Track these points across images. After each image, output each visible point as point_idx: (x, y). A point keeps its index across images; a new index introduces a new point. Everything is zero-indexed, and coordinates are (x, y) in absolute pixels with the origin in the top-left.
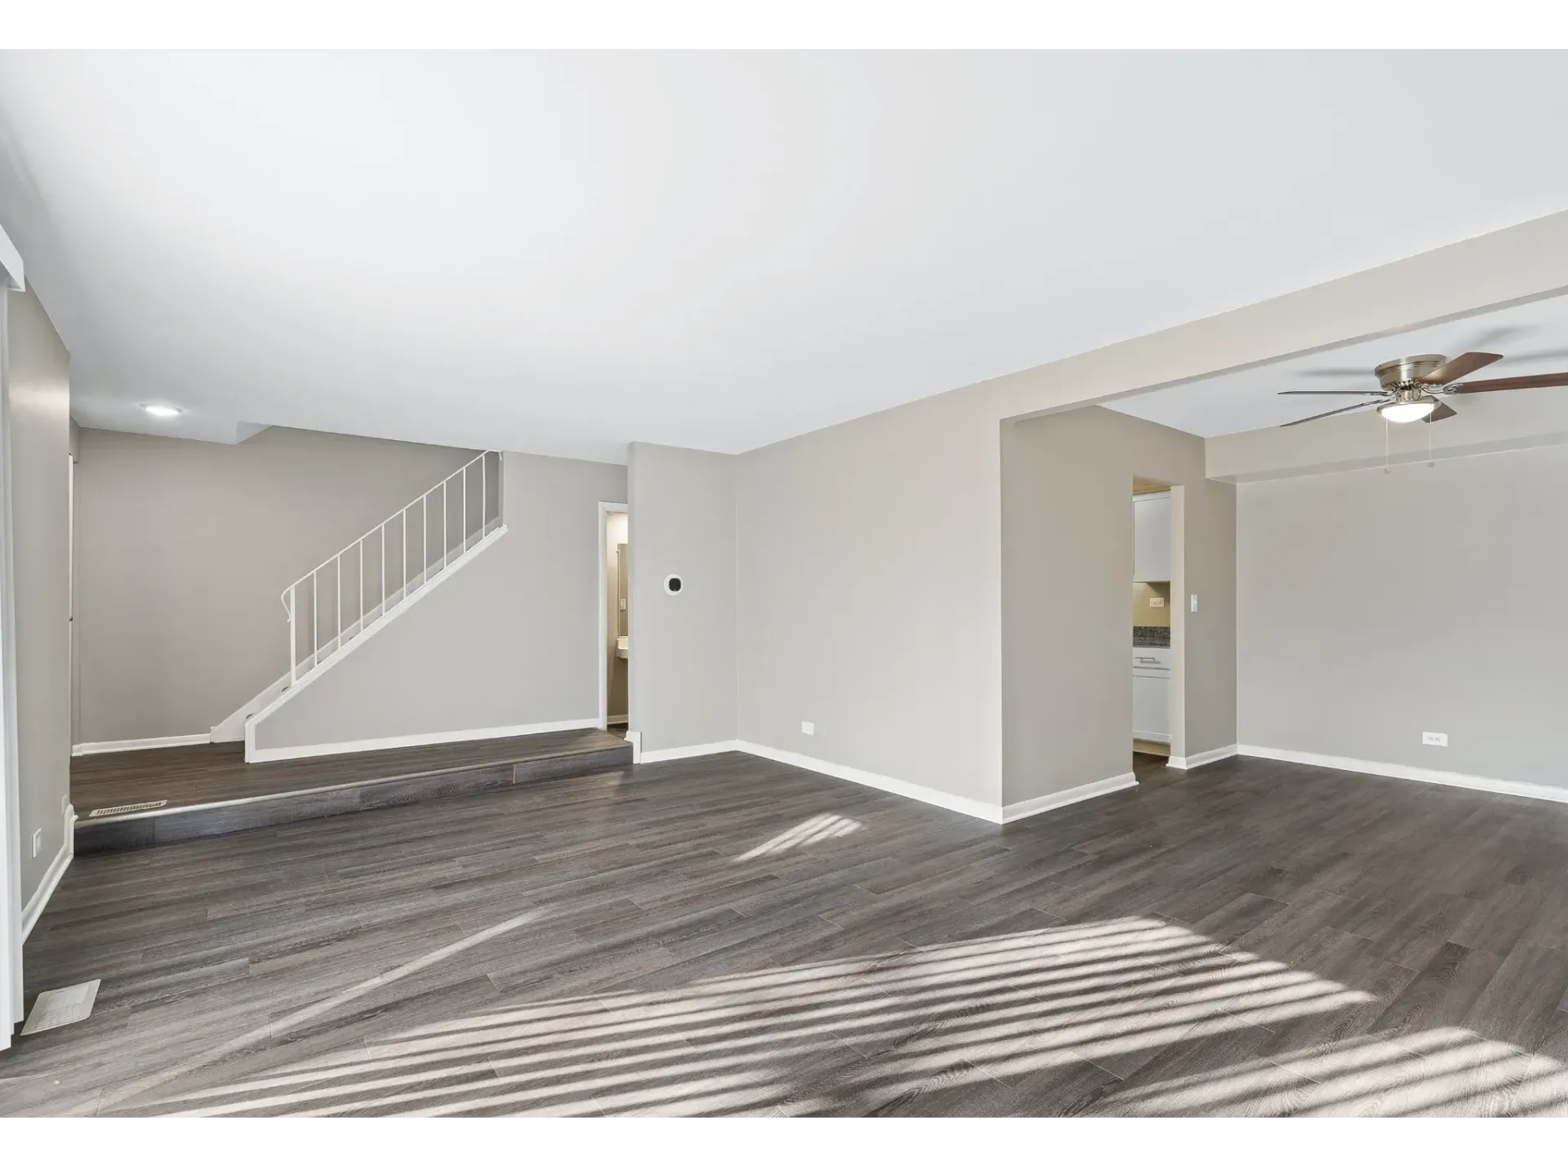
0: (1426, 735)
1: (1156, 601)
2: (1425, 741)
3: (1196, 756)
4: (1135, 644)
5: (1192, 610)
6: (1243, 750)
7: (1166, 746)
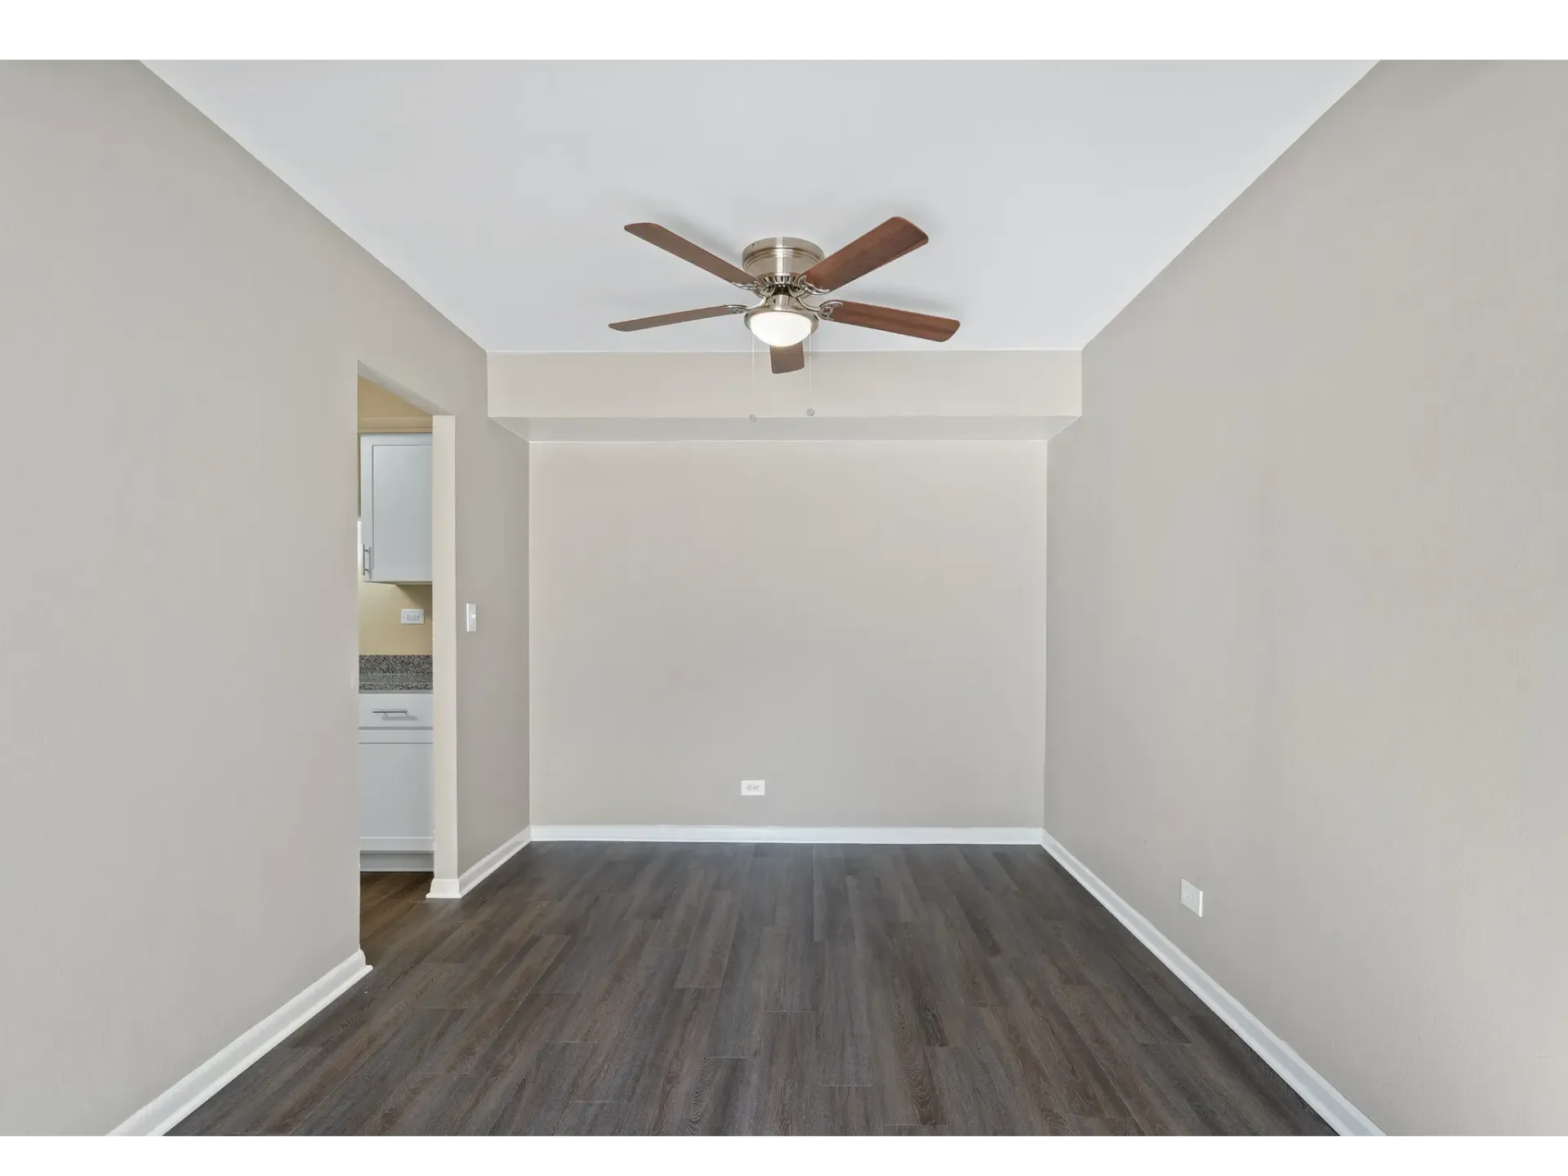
0: (745, 783)
1: (410, 613)
2: (745, 792)
3: (474, 868)
4: (363, 688)
5: (468, 630)
6: (539, 833)
7: (428, 856)
